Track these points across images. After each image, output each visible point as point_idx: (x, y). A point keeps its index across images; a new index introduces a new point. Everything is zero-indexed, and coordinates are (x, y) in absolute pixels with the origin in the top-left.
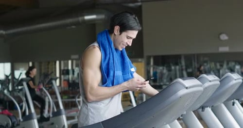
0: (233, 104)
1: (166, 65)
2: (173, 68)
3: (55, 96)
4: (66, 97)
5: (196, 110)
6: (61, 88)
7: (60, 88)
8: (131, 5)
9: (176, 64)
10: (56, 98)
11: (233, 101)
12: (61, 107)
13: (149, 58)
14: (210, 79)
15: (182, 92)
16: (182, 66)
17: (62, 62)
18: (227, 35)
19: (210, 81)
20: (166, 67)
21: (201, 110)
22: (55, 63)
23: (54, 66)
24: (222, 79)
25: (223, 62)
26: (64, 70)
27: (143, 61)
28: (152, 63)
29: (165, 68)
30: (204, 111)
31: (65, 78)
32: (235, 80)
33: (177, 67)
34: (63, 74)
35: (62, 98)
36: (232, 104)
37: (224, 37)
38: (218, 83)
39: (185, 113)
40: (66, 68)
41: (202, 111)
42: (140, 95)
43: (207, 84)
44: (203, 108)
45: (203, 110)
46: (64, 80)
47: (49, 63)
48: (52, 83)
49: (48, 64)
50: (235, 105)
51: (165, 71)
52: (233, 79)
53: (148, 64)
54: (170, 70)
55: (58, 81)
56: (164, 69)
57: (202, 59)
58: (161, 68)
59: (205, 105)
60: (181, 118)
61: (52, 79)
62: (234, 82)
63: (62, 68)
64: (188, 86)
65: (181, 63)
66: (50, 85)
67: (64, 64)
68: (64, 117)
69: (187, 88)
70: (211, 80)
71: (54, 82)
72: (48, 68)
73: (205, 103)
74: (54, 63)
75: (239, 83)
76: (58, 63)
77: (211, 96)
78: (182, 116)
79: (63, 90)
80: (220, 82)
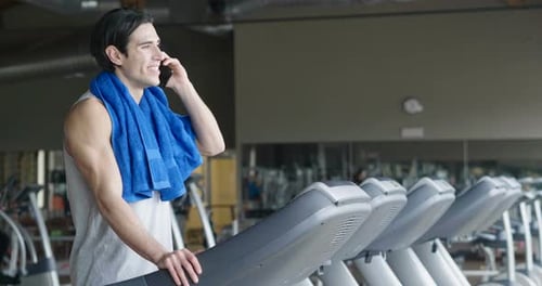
0: (434, 248)
1: (283, 167)
2: (299, 173)
3: (33, 229)
4: (59, 232)
5: (353, 259)
6: (49, 213)
7: (45, 211)
8: (210, 29)
9: (307, 164)
10: (38, 233)
11: (431, 243)
12: (49, 253)
13: (246, 149)
14: (386, 190)
15: (326, 212)
16: (319, 170)
17: (52, 154)
18: (421, 101)
19: (386, 194)
20: (285, 171)
21: (363, 259)
22: (36, 155)
23: (32, 164)
24: (411, 190)
25: (410, 164)
26: (55, 172)
27: (234, 156)
28: (253, 162)
29: (281, 173)
30: (370, 262)
31: (57, 191)
32: (441, 193)
33: (310, 172)
34: (54, 181)
35: (49, 233)
36: (430, 248)
37: (414, 106)
38: (404, 198)
39: (329, 263)
40: (60, 168)
41: (366, 262)
42: (225, 232)
43: (379, 200)
44: (367, 254)
45: (368, 260)
46: (56, 195)
47: (21, 155)
48: (28, 199)
49: (19, 160)
50: (438, 252)
51: (282, 180)
52: (436, 191)
53: (245, 163)
54: (291, 178)
55: (41, 194)
56: (278, 175)
57: (363, 155)
58: (273, 173)
59: (374, 248)
60: (320, 274)
61: (28, 190)
62: (438, 198)
63: (52, 167)
64: (338, 201)
65: (317, 163)
66: (24, 204)
67: (56, 158)
68: (54, 276)
69: (336, 204)
70: (389, 191)
71: (32, 195)
72: (19, 167)
73: (373, 243)
74: (32, 156)
75: (448, 200)
76: (41, 155)
77: (387, 229)
78: (322, 268)
79: (52, 216)
80: (408, 196)
